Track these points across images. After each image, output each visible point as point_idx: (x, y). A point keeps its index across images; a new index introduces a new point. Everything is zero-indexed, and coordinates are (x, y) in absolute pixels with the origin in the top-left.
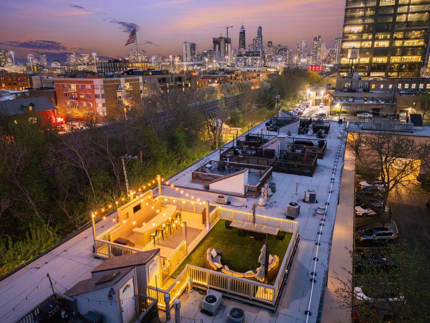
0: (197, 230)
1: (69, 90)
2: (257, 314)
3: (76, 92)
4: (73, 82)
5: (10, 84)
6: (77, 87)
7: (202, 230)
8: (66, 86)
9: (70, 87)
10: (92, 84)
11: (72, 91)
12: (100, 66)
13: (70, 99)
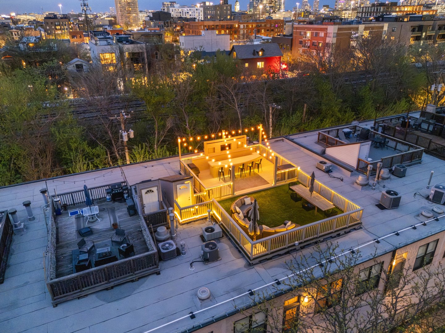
0: (266, 181)
1: (304, 38)
2: (235, 259)
3: (310, 40)
4: (309, 29)
5: (268, 30)
6: (312, 34)
7: (269, 183)
8: (302, 33)
9: (306, 33)
10: (325, 31)
11: (306, 39)
12: (361, 11)
13: (303, 47)
